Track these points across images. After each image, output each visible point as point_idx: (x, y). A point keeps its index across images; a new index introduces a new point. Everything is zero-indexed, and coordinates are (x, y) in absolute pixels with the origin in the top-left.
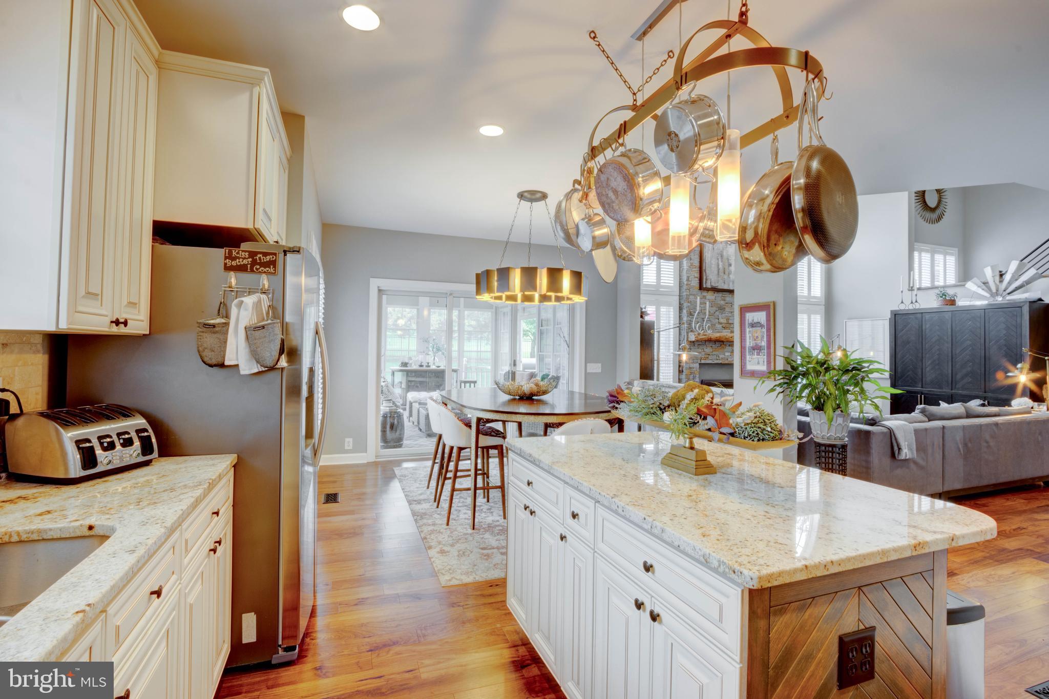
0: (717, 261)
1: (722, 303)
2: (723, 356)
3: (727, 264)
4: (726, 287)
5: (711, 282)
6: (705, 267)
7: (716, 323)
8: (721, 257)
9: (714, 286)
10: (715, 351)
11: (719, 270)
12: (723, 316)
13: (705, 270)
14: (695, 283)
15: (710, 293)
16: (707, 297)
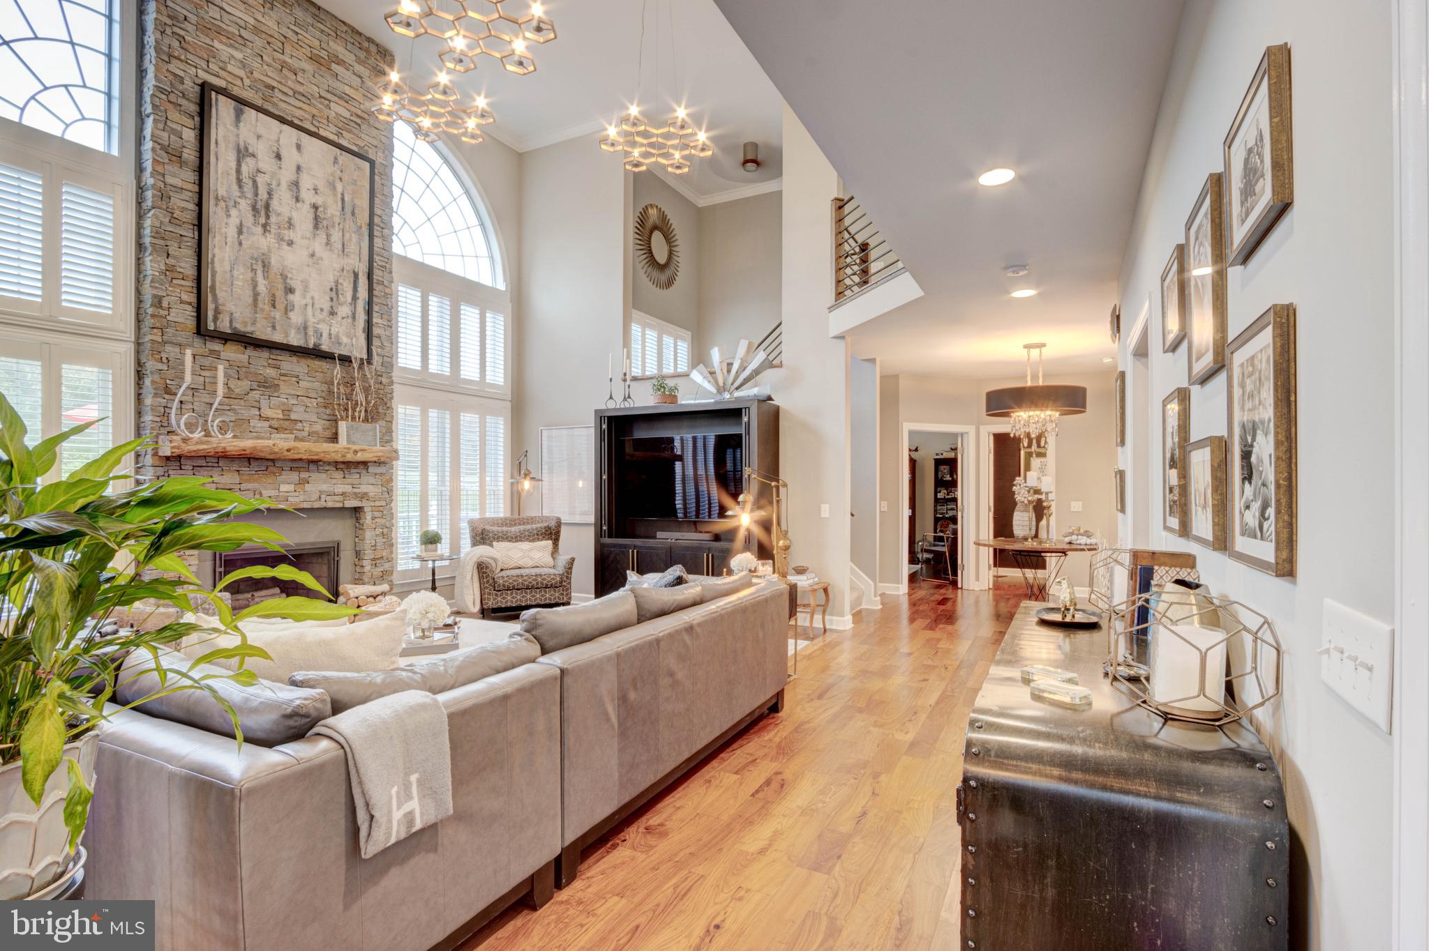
0: (250, 275)
1: (271, 372)
2: (274, 493)
3: (281, 286)
4: (278, 337)
5: (231, 322)
6: (213, 281)
7: (253, 417)
8: (264, 267)
9: (242, 330)
10: (249, 481)
11: (256, 295)
12: (273, 402)
13: (214, 288)
14: (184, 317)
15: (231, 346)
16: (225, 355)
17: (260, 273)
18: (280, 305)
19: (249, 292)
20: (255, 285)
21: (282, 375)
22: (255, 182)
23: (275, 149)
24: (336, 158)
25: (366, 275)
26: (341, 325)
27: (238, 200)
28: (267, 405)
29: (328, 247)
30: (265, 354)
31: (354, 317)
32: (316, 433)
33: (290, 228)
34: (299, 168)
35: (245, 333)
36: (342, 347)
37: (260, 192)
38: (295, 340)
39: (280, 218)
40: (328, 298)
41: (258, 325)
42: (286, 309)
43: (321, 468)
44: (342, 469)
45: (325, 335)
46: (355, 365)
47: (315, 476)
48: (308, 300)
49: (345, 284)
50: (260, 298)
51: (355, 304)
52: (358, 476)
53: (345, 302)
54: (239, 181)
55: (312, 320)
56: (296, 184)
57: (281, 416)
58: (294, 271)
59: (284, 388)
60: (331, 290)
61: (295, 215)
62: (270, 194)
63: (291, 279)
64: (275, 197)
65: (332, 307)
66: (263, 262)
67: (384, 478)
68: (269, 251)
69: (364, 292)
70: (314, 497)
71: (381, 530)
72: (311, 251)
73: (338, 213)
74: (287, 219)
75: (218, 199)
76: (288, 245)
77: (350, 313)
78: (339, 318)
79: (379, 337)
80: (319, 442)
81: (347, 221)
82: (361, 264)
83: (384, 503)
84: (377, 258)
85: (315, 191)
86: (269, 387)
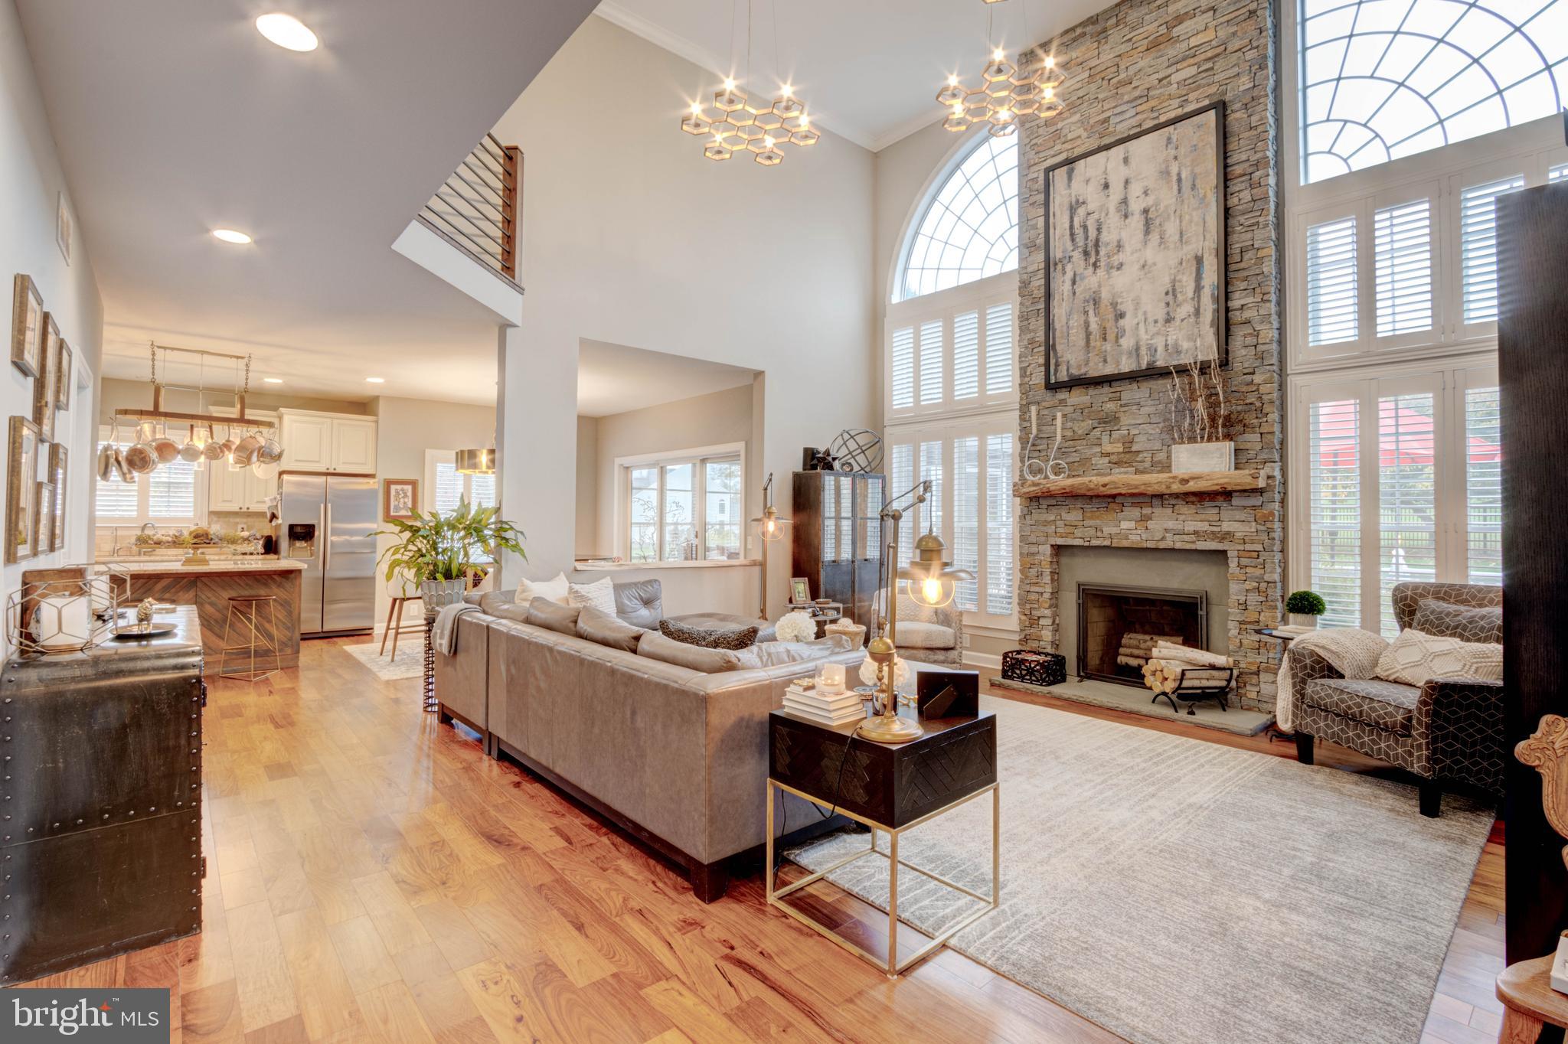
0: (1083, 319)
1: (1110, 406)
2: (1114, 530)
3: (1111, 316)
4: (1109, 370)
5: (1068, 370)
6: (1054, 338)
7: (1094, 455)
8: (1094, 305)
9: (1077, 374)
10: (1091, 518)
11: (1088, 335)
12: (1113, 436)
13: (1054, 345)
14: (1038, 378)
15: (1076, 391)
16: (1070, 401)
17: (1091, 313)
18: (1111, 336)
19: (1083, 335)
20: (1087, 324)
21: (1126, 405)
22: (1085, 227)
23: (1103, 181)
24: (1169, 139)
25: (1214, 252)
26: (1180, 330)
27: (1072, 254)
28: (1108, 441)
29: (1162, 246)
30: (1106, 389)
31: (1197, 312)
32: (1160, 462)
33: (1119, 251)
34: (1127, 182)
35: (1078, 376)
36: (1182, 355)
37: (1090, 234)
38: (1126, 366)
39: (1109, 248)
40: (1163, 304)
41: (1091, 364)
42: (1117, 338)
43: (1166, 502)
44: (1193, 503)
45: (1160, 349)
46: (1195, 373)
47: (1158, 511)
48: (1141, 317)
49: (1185, 279)
50: (1092, 337)
51: (1199, 297)
52: (1216, 510)
53: (1185, 301)
54: (1072, 235)
55: (1144, 336)
56: (1125, 201)
57: (1121, 450)
58: (1125, 294)
59: (1125, 420)
60: (1167, 293)
61: (1124, 235)
62: (1099, 230)
63: (1122, 303)
64: (1104, 228)
65: (1168, 313)
66: (1094, 300)
67: (1259, 513)
68: (1100, 286)
69: (1211, 276)
70: (1158, 536)
71: (1256, 584)
72: (1142, 262)
73: (1174, 200)
74: (1115, 244)
75: (1056, 264)
76: (1118, 269)
77: (1192, 310)
78: (1178, 322)
79: (1248, 322)
80: (1159, 472)
81: (1186, 201)
82: (1207, 243)
83: (1259, 547)
84: (1242, 219)
85: (1146, 193)
86: (1110, 422)
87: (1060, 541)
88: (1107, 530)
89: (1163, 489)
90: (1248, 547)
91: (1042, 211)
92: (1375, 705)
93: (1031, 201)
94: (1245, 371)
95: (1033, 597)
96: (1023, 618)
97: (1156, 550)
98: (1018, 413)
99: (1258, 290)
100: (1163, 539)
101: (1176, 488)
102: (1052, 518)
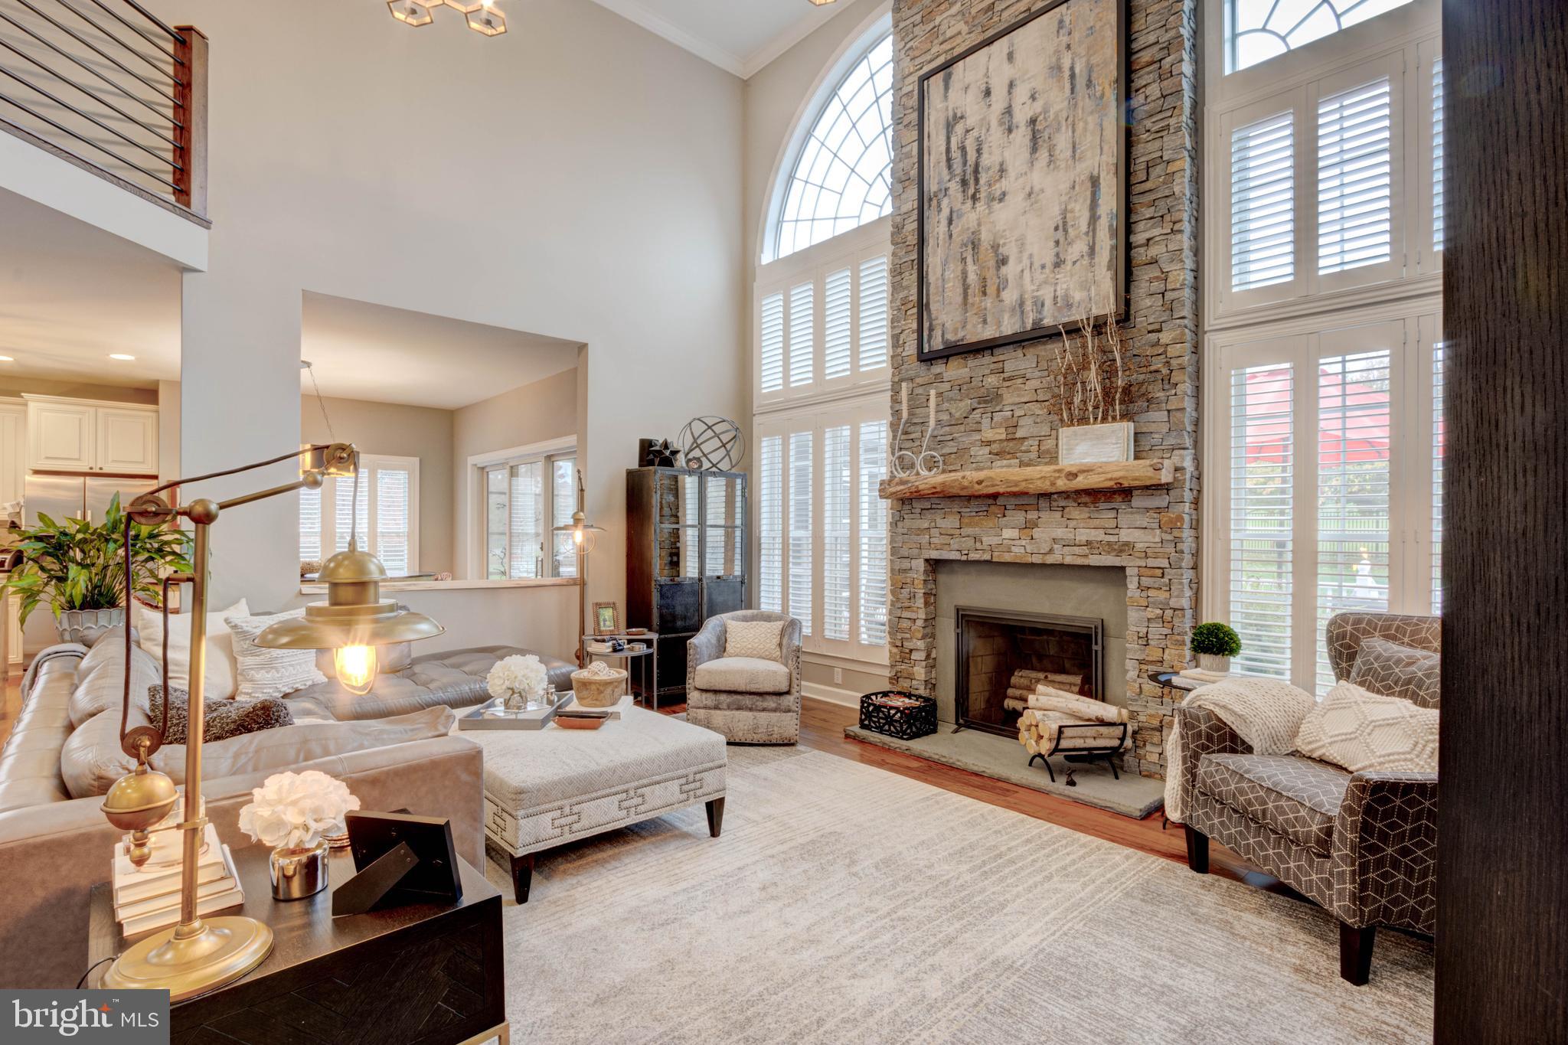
1: (992, 380)
2: (995, 540)
3: (992, 263)
4: (988, 333)
6: (928, 295)
7: (973, 444)
8: (973, 249)
9: (953, 339)
10: (969, 525)
11: (966, 289)
12: (995, 419)
13: (928, 303)
14: (911, 349)
15: (954, 362)
16: (947, 376)
17: (969, 260)
18: (991, 290)
19: (960, 290)
20: (965, 275)
21: (1010, 379)
22: (963, 149)
23: (984, 86)
25: (1113, 168)
26: (1072, 275)
27: (949, 185)
28: (989, 425)
29: (1052, 166)
30: (987, 359)
31: (1092, 251)
32: (1046, 451)
33: (1001, 177)
34: (1011, 85)
35: (955, 342)
36: (1073, 310)
37: (969, 158)
38: (1009, 327)
39: (991, 172)
40: (1052, 244)
41: (969, 326)
42: (998, 291)
44: (1085, 504)
45: (1048, 303)
46: (1088, 332)
47: (1045, 515)
48: (1026, 262)
49: (1077, 208)
50: (970, 291)
51: (1094, 231)
52: (1112, 514)
53: (1077, 237)
54: (949, 160)
55: (1029, 287)
56: (1009, 111)
57: (1003, 437)
58: (1007, 233)
59: (1009, 398)
60: (1056, 229)
61: (1008, 155)
62: (979, 151)
63: (1004, 244)
64: (985, 148)
65: (1057, 255)
66: (973, 243)
67: (1165, 518)
68: (979, 225)
69: (1110, 201)
70: (1045, 548)
71: (1159, 612)
72: (1028, 189)
73: (1066, 103)
74: (998, 168)
75: (930, 200)
76: (1001, 200)
77: (1085, 249)
78: (1068, 266)
79: (1154, 262)
80: (1046, 464)
81: (1080, 104)
82: (1104, 157)
83: (1165, 563)
84: (1148, 124)
85: (1033, 98)
86: (991, 401)
87: (934, 555)
88: (987, 540)
89: (1046, 487)
90: (1151, 563)
91: (915, 135)
92: (1283, 803)
93: (905, 123)
94: (1150, 328)
95: (905, 624)
96: (895, 650)
97: (1043, 566)
98: (889, 393)
99: (1167, 218)
100: (1051, 551)
101: (1062, 484)
102: (926, 525)
